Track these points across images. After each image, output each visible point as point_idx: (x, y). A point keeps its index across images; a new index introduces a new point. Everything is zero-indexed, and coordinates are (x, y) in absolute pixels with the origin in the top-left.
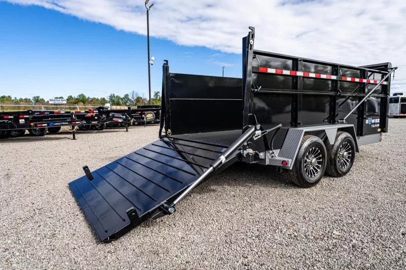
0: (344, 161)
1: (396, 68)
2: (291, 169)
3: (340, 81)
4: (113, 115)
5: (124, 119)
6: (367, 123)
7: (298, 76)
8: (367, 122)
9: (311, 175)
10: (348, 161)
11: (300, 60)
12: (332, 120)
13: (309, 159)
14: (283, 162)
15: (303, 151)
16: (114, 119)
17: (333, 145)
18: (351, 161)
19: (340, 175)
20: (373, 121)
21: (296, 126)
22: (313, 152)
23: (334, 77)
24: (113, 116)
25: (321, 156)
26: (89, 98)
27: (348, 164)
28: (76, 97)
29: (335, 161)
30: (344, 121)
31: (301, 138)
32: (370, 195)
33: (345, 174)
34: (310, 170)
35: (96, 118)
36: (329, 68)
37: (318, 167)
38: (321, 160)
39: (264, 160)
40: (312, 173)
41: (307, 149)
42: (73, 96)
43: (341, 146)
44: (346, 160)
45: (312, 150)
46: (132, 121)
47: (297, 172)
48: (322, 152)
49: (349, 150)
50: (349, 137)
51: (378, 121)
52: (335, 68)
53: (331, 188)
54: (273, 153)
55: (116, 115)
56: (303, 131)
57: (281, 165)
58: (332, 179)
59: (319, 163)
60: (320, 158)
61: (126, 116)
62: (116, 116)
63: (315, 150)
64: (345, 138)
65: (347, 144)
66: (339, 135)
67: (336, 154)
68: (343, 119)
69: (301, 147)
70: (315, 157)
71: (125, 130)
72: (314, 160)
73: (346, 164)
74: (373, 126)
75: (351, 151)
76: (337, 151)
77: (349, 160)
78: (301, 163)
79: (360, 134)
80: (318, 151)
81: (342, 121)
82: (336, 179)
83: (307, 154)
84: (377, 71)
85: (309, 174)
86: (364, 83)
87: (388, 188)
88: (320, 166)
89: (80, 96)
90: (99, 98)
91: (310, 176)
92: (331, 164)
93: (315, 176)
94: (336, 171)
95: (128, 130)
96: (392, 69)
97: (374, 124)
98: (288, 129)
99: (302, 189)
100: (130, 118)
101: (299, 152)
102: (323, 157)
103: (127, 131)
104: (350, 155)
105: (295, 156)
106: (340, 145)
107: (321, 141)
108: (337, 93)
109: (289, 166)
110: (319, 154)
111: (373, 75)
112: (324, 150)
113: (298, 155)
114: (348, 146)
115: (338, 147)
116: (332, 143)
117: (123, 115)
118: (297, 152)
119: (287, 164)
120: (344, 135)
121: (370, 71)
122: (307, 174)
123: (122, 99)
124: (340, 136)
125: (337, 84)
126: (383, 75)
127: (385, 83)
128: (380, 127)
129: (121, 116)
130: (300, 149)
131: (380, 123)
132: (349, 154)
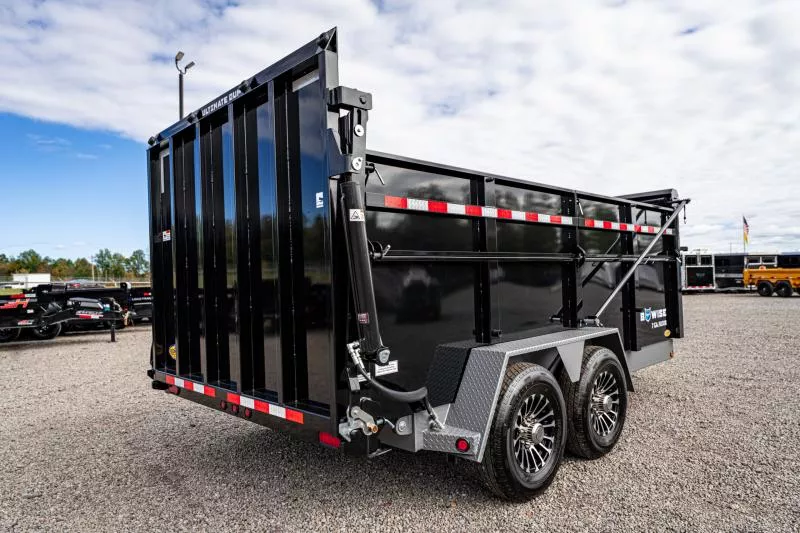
0: (604, 416)
1: (688, 201)
2: (480, 459)
3: (580, 228)
4: (77, 303)
5: (106, 313)
6: (642, 319)
7: (484, 218)
8: (643, 317)
9: (532, 466)
10: (611, 415)
11: (488, 181)
12: (570, 319)
13: (526, 426)
14: (460, 442)
15: (508, 406)
16: (79, 313)
17: (577, 383)
18: (620, 415)
19: (597, 452)
20: (654, 315)
21: (487, 342)
22: (534, 405)
23: (567, 221)
24: (77, 306)
25: (552, 413)
26: (47, 259)
27: (614, 423)
28: (16, 258)
29: (585, 420)
30: (598, 321)
31: (502, 375)
32: (676, 515)
33: (608, 449)
34: (529, 453)
35: (30, 311)
36: (554, 199)
37: (547, 443)
38: (553, 424)
39: (411, 437)
40: (532, 461)
41: (517, 400)
42: (7, 256)
43: (596, 383)
44: (610, 413)
45: (530, 401)
46: (126, 316)
47: (495, 466)
48: (555, 404)
49: (613, 389)
50: (612, 359)
51: (662, 313)
52: (569, 200)
53: (581, 495)
54: (432, 417)
55: (85, 302)
56: (504, 354)
57: (455, 450)
58: (580, 464)
59: (548, 431)
60: (549, 420)
61: (111, 304)
62: (83, 304)
63: (538, 399)
64: (604, 361)
65: (608, 376)
66: (590, 356)
67: (586, 403)
68: (594, 317)
69: (501, 397)
70: (538, 417)
71: (109, 337)
72: (536, 427)
73: (609, 423)
74: (655, 325)
75: (617, 392)
76: (587, 395)
77: (616, 414)
78: (504, 439)
79: (633, 346)
80: (543, 402)
81: (591, 320)
82: (589, 465)
83: (519, 414)
84: (651, 206)
85: (526, 465)
86: (630, 233)
87: (711, 487)
88: (552, 439)
89: (24, 255)
90: (74, 261)
91: (528, 470)
92: (577, 429)
93: (540, 467)
94: (589, 443)
95: (117, 336)
96: (680, 202)
97: (658, 320)
98: (470, 350)
99: (511, 509)
100: (121, 310)
101: (497, 410)
102: (558, 416)
103: (113, 340)
104: (617, 402)
105: (489, 425)
106: (592, 381)
107: (549, 377)
108: (577, 256)
109: (476, 451)
110: (547, 410)
111: (643, 214)
112: (558, 399)
113: (495, 418)
114: (611, 381)
115: (590, 386)
116: (574, 377)
117: (103, 303)
118: (492, 412)
119: (468, 447)
120: (601, 354)
121: (638, 207)
122: (522, 466)
123: (127, 262)
124: (592, 359)
125: (574, 235)
126: (665, 215)
127: (670, 232)
128: (667, 327)
129: (100, 305)
130: (499, 402)
131: (667, 318)
132: (614, 398)
